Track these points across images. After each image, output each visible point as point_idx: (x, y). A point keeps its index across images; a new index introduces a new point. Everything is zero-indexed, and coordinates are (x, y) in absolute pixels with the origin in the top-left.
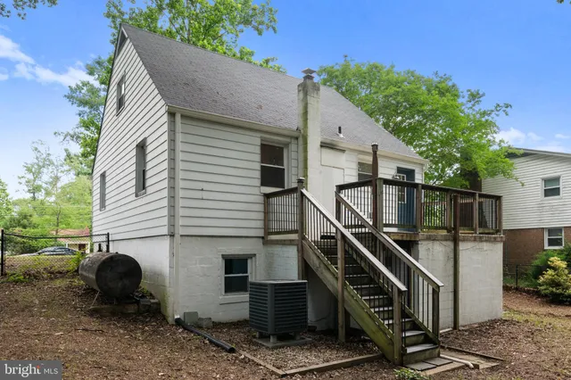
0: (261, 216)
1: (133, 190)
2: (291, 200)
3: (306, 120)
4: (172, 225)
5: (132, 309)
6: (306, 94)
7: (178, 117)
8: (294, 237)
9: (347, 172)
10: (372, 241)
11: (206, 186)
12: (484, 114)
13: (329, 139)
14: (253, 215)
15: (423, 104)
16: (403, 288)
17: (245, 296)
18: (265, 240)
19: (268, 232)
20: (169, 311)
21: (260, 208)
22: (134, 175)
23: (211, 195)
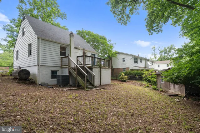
0: (60, 62)
1: (28, 55)
2: (67, 59)
3: (71, 42)
4: (38, 63)
5: (28, 82)
6: (71, 37)
7: (40, 39)
8: (68, 66)
9: (80, 54)
10: (83, 68)
11: (47, 55)
12: (112, 44)
13: (76, 47)
14: (59, 62)
15: (99, 41)
16: (87, 75)
17: (56, 79)
18: (61, 67)
19: (62, 66)
20: (37, 82)
21: (60, 60)
22: (28, 51)
23: (48, 57)
